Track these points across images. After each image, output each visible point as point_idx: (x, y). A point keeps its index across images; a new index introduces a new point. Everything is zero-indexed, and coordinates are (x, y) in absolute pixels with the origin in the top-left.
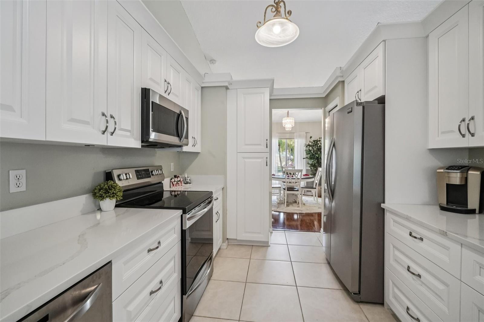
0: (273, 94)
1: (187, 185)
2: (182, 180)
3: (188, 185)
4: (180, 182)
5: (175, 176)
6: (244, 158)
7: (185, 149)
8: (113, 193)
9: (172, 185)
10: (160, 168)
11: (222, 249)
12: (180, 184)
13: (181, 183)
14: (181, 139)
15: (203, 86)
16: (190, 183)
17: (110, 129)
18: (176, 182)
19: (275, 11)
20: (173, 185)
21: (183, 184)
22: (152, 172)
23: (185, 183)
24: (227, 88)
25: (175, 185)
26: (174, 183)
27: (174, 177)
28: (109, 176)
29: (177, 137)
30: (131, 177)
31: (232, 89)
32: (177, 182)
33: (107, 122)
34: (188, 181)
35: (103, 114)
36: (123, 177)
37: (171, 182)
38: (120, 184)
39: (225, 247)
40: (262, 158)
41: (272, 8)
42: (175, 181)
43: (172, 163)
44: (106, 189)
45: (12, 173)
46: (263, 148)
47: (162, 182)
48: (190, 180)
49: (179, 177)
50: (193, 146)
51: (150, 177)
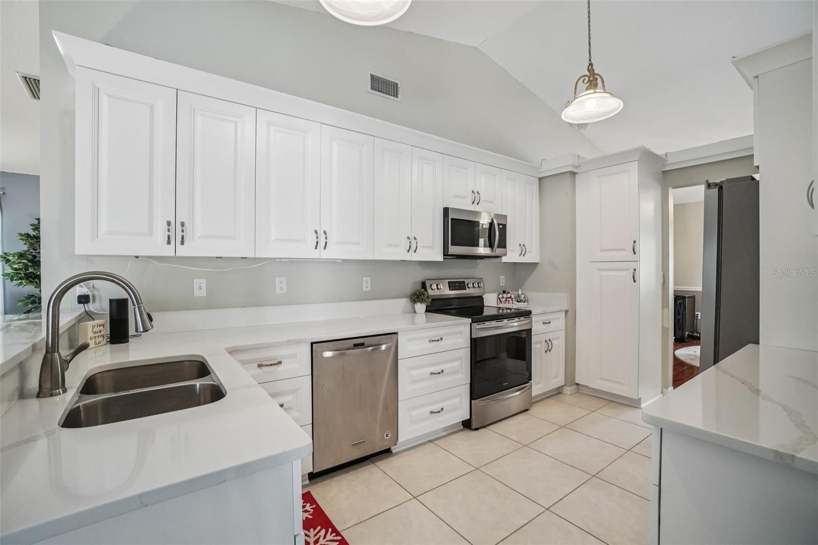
0: (667, 163)
1: (520, 303)
2: (513, 296)
3: (522, 303)
4: (510, 299)
5: (504, 292)
6: (599, 270)
7: (504, 259)
8: (422, 299)
9: (499, 301)
10: (480, 281)
11: (565, 394)
12: (510, 301)
13: (513, 301)
14: (493, 249)
15: (540, 177)
16: (524, 302)
17: (413, 248)
18: (504, 299)
19: (587, 82)
20: (501, 302)
21: (516, 303)
22: (468, 284)
23: (518, 302)
24: (574, 174)
25: (503, 302)
26: (501, 299)
27: (502, 293)
28: (424, 285)
29: (489, 247)
30: (442, 287)
31: (581, 173)
32: (506, 299)
33: (410, 242)
34: (522, 299)
35: (408, 238)
36: (434, 286)
37: (498, 298)
38: (430, 292)
39: (569, 393)
40: (628, 270)
41: (585, 79)
42: (503, 297)
43: (502, 275)
44: (417, 295)
45: (365, 279)
46: (629, 254)
47: (483, 296)
48: (524, 298)
49: (508, 293)
50: (522, 255)
51: (465, 289)
